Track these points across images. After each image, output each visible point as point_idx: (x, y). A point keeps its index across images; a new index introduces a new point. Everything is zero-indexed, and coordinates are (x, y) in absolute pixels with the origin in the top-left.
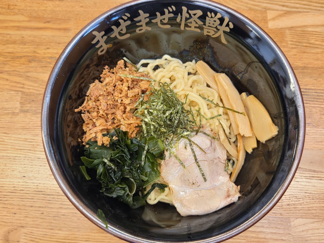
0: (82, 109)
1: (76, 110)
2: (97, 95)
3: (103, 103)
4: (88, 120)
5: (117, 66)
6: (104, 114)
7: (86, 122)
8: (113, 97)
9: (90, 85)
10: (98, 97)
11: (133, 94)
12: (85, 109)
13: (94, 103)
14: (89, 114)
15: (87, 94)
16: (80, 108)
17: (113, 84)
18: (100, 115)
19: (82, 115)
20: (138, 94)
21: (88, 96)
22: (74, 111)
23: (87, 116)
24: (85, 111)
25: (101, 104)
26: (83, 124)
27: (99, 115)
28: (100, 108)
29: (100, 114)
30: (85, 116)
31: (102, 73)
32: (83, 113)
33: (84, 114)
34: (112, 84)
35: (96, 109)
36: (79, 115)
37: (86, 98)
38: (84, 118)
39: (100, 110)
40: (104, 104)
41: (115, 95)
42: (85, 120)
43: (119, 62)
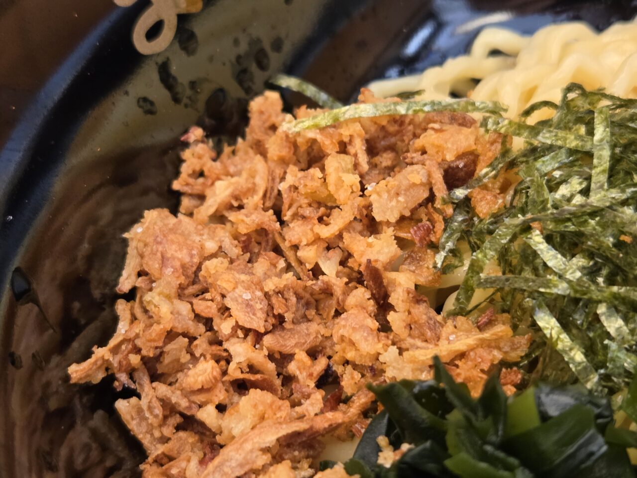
0: (115, 361)
1: (77, 371)
2: (187, 259)
3: (240, 290)
4: (167, 431)
5: (255, 121)
6: (259, 357)
7: (155, 450)
8: (282, 264)
9: (126, 235)
10: (199, 268)
11: (401, 199)
12: (135, 359)
13: (184, 308)
14: (162, 389)
15: (125, 283)
16: (100, 353)
17: (261, 193)
18: (239, 375)
19: (121, 405)
20: (431, 198)
21: (131, 296)
22: (67, 378)
23: (157, 404)
24: (131, 373)
25: (228, 303)
26: (142, 467)
27: (234, 372)
28: (225, 327)
29: (232, 366)
30: (140, 411)
31: (177, 174)
32: (128, 393)
33: (134, 400)
34: (257, 198)
35: (201, 346)
36: (98, 419)
37: (122, 307)
38: (135, 427)
39: (226, 345)
40: (247, 296)
41: (295, 240)
42: (146, 440)
43: (256, 104)
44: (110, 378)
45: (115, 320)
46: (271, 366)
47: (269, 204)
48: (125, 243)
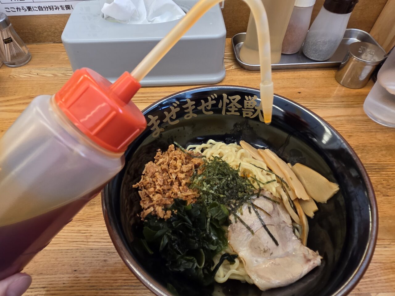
0: (139, 185)
1: (134, 186)
2: (153, 172)
3: (160, 178)
4: (145, 197)
5: (169, 150)
6: (160, 189)
7: (143, 199)
8: (167, 174)
9: (145, 165)
10: (154, 173)
11: (187, 168)
12: (142, 185)
13: (151, 179)
14: (145, 190)
15: (143, 173)
16: (138, 184)
17: (167, 162)
18: (157, 191)
19: (139, 192)
20: (192, 169)
21: (144, 175)
22: (132, 187)
23: (144, 193)
24: (141, 187)
25: (158, 180)
26: (140, 201)
27: (156, 190)
28: (157, 183)
29: (156, 189)
30: (142, 193)
31: (155, 156)
32: (140, 190)
33: (141, 191)
34: (166, 163)
35: (152, 185)
36: (135, 193)
37: (142, 176)
38: (140, 195)
39: (156, 186)
40: (161, 179)
41: (171, 172)
42: (142, 198)
43: (170, 146)
44: (138, 187)
45: (141, 178)
46: (162, 191)
47: (168, 164)
48: (145, 166)
